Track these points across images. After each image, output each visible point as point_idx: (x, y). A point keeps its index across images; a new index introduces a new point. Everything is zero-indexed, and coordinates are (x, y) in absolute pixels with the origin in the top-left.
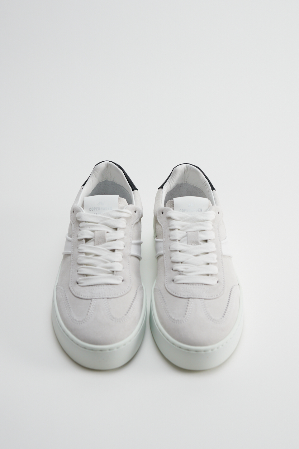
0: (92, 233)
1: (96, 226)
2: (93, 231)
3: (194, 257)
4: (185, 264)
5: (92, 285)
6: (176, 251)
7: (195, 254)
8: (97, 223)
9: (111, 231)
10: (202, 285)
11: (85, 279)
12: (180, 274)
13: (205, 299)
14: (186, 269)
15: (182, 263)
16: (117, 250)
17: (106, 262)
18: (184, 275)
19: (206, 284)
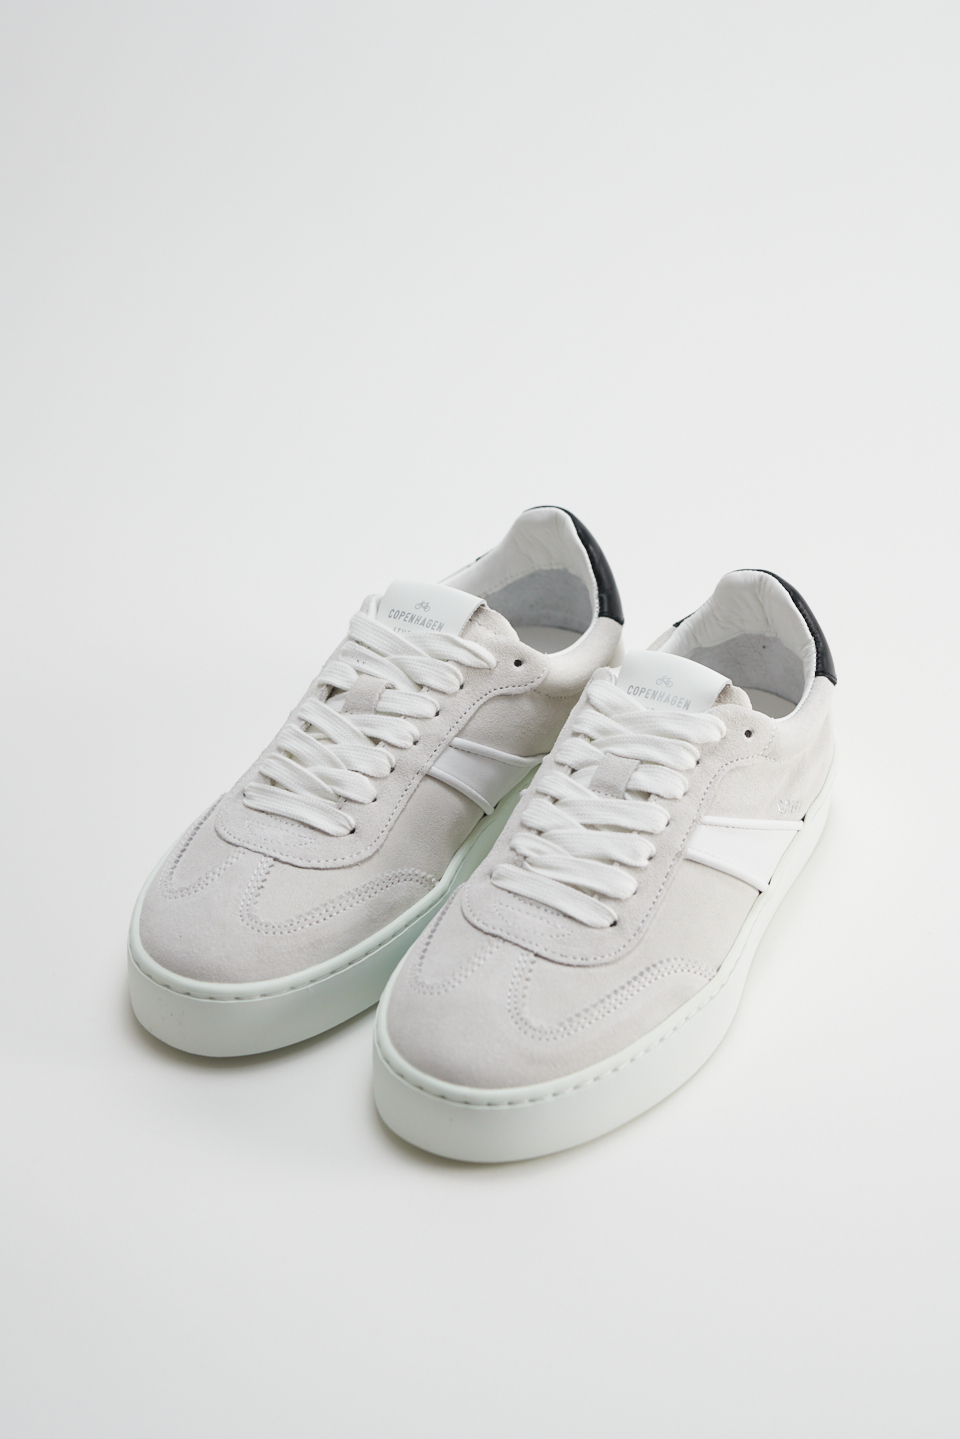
0: (355, 676)
1: (376, 661)
2: (359, 672)
3: (582, 827)
4: (547, 842)
5: (267, 813)
6: (546, 795)
7: (589, 822)
8: (382, 655)
9: (403, 686)
10: (556, 913)
11: (262, 791)
12: (515, 863)
13: (536, 955)
14: (539, 852)
15: (540, 833)
16: (386, 742)
17: (335, 765)
18: (527, 870)
19: (570, 917)
